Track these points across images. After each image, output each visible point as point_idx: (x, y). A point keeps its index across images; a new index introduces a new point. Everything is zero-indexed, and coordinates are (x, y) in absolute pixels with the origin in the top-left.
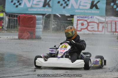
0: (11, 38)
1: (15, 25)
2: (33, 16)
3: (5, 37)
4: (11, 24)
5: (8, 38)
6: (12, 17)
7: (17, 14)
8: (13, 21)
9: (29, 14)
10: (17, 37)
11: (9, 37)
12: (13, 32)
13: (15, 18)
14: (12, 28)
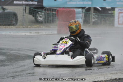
0: (50, 33)
1: (54, 20)
2: (72, 9)
3: (44, 33)
4: (49, 19)
5: (47, 34)
6: (50, 11)
7: (55, 8)
8: (52, 15)
9: (67, 8)
10: (56, 32)
11: (47, 32)
12: (52, 26)
13: (54, 12)
14: (50, 22)
